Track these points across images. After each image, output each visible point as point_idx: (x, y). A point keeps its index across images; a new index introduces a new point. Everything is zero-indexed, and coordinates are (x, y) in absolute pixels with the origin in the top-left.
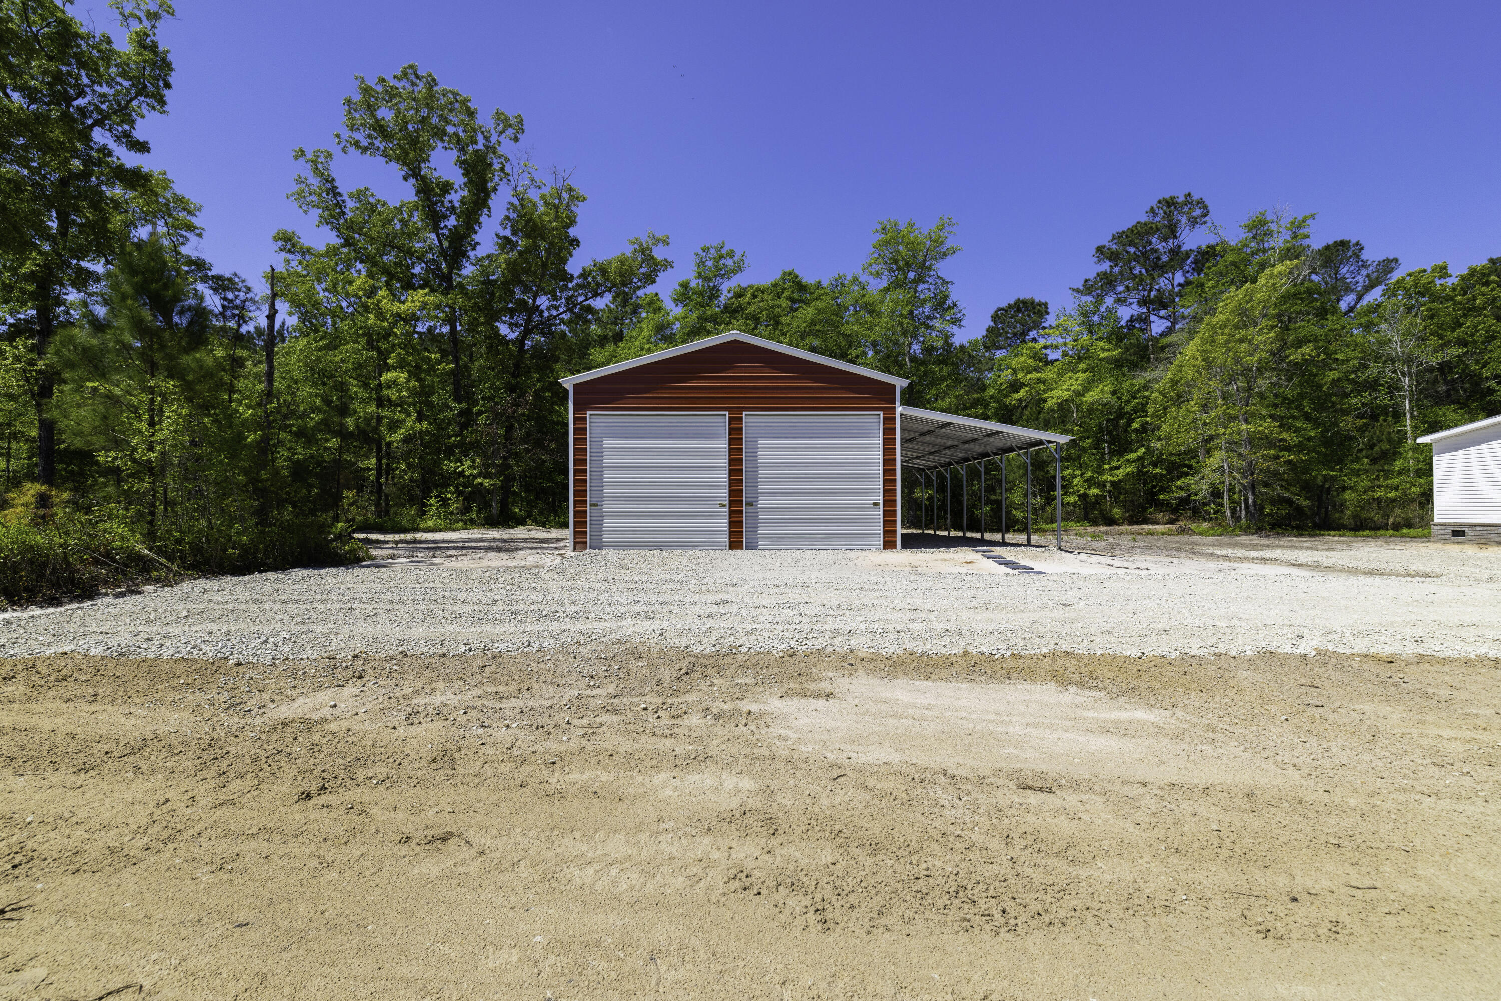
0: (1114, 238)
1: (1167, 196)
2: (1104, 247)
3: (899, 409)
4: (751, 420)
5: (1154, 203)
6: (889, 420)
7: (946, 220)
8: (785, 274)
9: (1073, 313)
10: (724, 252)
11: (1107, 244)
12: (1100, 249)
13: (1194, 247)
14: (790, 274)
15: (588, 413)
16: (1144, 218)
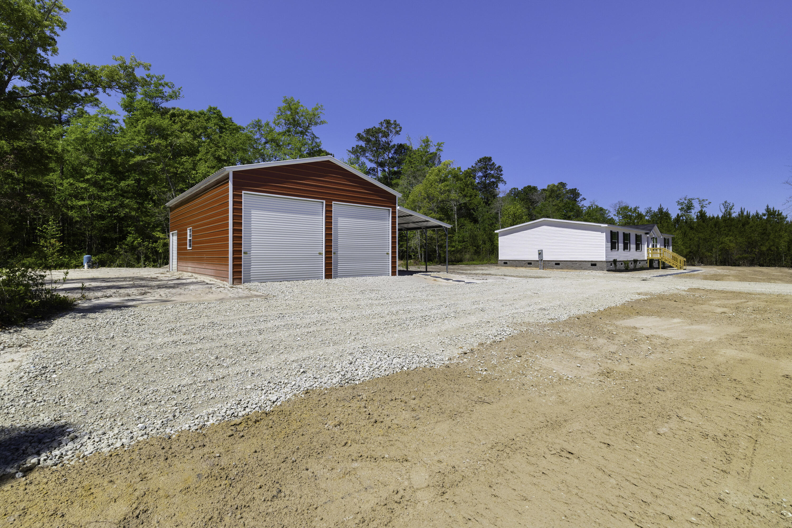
0: (365, 131)
1: (387, 119)
2: (360, 134)
3: (398, 208)
4: (337, 206)
5: (383, 121)
6: (394, 213)
7: (319, 106)
8: (211, 108)
9: (347, 162)
10: (162, 82)
11: (362, 133)
12: (359, 135)
13: (396, 144)
14: (214, 109)
15: (243, 192)
16: (378, 126)
